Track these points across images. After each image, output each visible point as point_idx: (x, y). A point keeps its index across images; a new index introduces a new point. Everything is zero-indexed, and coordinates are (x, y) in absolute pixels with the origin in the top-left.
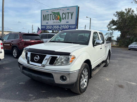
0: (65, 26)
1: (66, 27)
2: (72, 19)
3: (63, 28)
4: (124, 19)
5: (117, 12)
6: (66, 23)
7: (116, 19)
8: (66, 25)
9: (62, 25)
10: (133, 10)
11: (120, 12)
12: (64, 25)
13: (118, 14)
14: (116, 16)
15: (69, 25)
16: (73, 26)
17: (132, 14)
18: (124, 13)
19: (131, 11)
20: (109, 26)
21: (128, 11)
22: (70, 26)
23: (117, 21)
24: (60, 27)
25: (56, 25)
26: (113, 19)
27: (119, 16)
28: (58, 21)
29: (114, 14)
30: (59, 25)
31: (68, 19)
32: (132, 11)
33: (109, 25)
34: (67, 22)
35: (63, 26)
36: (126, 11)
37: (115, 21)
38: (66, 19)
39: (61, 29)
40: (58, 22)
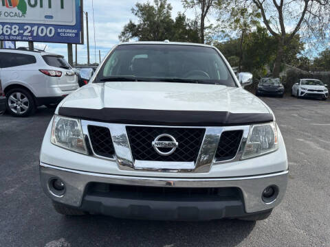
0: (44, 28)
1: (46, 31)
2: (62, 7)
3: (35, 34)
4: (155, 23)
5: (138, 5)
6: (43, 18)
7: (137, 21)
8: (47, 26)
9: (32, 25)
10: (169, 5)
11: (145, 7)
12: (39, 25)
13: (141, 11)
14: (136, 14)
15: (56, 27)
16: (68, 31)
17: (168, 12)
18: (152, 8)
19: (166, 6)
20: (123, 38)
21: (161, 6)
22: (59, 31)
23: (139, 26)
24: (25, 30)
25: (7, 23)
26: (131, 22)
27: (143, 14)
28: (15, 10)
29: (133, 10)
30: (21, 26)
31: (50, 7)
32: (168, 7)
33: (123, 33)
34: (46, 17)
35: (35, 28)
36: (157, 5)
37: (135, 26)
38: (41, 6)
39: (27, 36)
40: (16, 15)
